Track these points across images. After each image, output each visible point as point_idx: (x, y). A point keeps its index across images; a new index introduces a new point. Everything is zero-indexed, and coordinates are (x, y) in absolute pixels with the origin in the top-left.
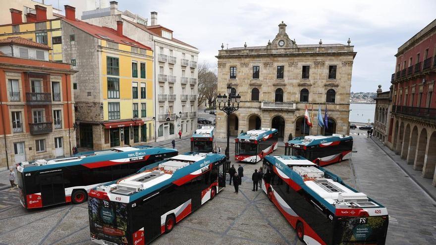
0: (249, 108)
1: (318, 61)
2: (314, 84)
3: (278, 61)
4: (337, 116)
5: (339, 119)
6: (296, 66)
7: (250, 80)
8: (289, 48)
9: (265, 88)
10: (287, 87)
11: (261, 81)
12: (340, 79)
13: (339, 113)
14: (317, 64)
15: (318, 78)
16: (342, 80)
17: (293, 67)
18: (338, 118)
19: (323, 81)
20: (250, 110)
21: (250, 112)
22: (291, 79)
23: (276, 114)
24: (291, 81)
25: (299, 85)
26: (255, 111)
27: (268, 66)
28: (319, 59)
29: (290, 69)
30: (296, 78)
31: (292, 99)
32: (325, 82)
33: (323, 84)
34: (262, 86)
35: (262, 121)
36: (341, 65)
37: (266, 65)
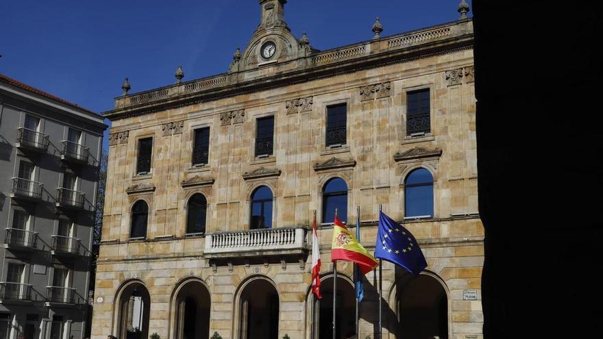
0: (179, 257)
1: (371, 82)
2: (363, 159)
3: (256, 104)
4: (446, 263)
5: (452, 274)
6: (307, 112)
7: (185, 170)
8: (288, 59)
9: (223, 189)
10: (282, 178)
11: (214, 170)
12: (445, 130)
13: (449, 251)
14: (367, 92)
15: (375, 135)
16: (450, 134)
17: (299, 116)
18: (447, 270)
19: (391, 144)
20: (180, 264)
21: (181, 270)
22: (295, 152)
23: (251, 270)
24: (293, 159)
25: (319, 168)
26: (195, 268)
27: (232, 120)
28: (374, 75)
29: (292, 121)
30: (308, 147)
31: (300, 216)
32: (395, 147)
33: (391, 153)
34: (216, 185)
35: (213, 298)
36: (444, 84)
37: (226, 118)
